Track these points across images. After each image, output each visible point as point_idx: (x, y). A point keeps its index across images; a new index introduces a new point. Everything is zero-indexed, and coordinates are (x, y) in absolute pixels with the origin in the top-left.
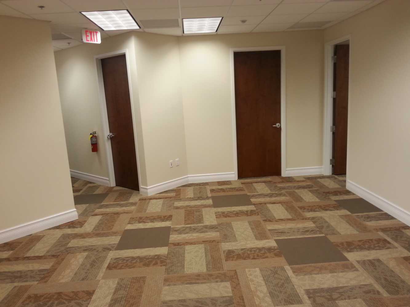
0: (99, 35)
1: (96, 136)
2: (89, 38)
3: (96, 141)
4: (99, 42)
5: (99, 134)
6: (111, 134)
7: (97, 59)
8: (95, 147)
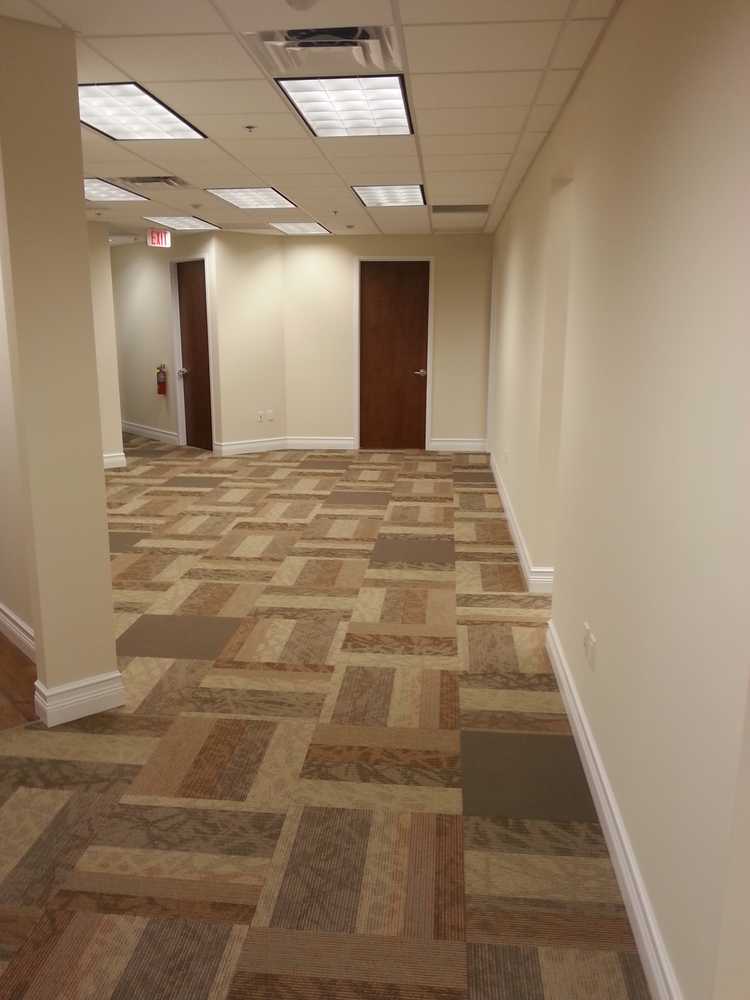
0: (168, 236)
1: (164, 373)
2: (155, 241)
3: (165, 379)
4: (168, 245)
5: (168, 369)
6: (186, 371)
7: (171, 263)
8: (162, 388)
